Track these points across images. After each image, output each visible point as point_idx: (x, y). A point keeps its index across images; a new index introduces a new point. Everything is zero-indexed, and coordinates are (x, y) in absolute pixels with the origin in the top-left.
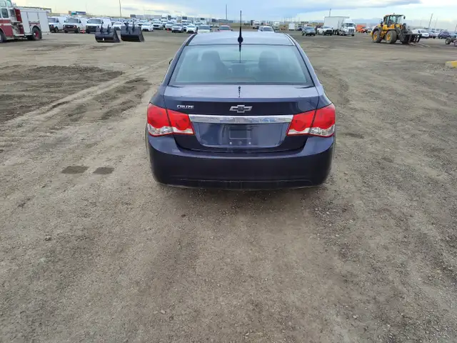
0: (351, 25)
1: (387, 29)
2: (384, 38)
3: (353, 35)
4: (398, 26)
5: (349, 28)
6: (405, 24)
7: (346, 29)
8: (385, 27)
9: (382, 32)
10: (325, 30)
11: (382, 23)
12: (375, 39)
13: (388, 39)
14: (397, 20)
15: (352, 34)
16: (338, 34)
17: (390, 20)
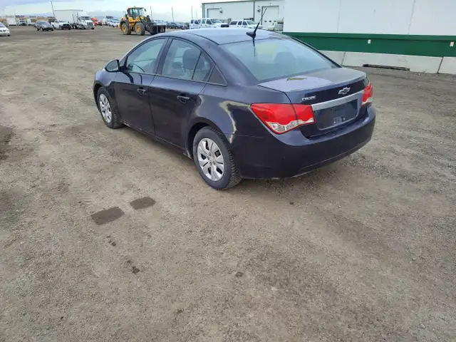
0: (87, 18)
1: (133, 21)
2: (133, 30)
3: (93, 29)
4: (142, 18)
5: (87, 21)
6: (148, 16)
7: (85, 23)
8: (130, 19)
9: (130, 25)
10: (62, 24)
11: (126, 16)
12: (125, 31)
13: (138, 31)
14: (139, 12)
15: (91, 27)
16: (77, 28)
17: (133, 13)
